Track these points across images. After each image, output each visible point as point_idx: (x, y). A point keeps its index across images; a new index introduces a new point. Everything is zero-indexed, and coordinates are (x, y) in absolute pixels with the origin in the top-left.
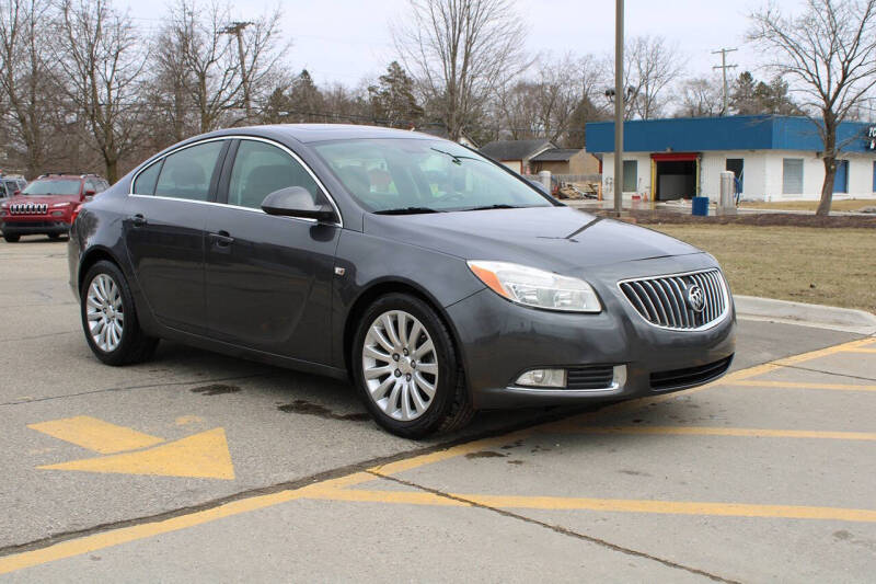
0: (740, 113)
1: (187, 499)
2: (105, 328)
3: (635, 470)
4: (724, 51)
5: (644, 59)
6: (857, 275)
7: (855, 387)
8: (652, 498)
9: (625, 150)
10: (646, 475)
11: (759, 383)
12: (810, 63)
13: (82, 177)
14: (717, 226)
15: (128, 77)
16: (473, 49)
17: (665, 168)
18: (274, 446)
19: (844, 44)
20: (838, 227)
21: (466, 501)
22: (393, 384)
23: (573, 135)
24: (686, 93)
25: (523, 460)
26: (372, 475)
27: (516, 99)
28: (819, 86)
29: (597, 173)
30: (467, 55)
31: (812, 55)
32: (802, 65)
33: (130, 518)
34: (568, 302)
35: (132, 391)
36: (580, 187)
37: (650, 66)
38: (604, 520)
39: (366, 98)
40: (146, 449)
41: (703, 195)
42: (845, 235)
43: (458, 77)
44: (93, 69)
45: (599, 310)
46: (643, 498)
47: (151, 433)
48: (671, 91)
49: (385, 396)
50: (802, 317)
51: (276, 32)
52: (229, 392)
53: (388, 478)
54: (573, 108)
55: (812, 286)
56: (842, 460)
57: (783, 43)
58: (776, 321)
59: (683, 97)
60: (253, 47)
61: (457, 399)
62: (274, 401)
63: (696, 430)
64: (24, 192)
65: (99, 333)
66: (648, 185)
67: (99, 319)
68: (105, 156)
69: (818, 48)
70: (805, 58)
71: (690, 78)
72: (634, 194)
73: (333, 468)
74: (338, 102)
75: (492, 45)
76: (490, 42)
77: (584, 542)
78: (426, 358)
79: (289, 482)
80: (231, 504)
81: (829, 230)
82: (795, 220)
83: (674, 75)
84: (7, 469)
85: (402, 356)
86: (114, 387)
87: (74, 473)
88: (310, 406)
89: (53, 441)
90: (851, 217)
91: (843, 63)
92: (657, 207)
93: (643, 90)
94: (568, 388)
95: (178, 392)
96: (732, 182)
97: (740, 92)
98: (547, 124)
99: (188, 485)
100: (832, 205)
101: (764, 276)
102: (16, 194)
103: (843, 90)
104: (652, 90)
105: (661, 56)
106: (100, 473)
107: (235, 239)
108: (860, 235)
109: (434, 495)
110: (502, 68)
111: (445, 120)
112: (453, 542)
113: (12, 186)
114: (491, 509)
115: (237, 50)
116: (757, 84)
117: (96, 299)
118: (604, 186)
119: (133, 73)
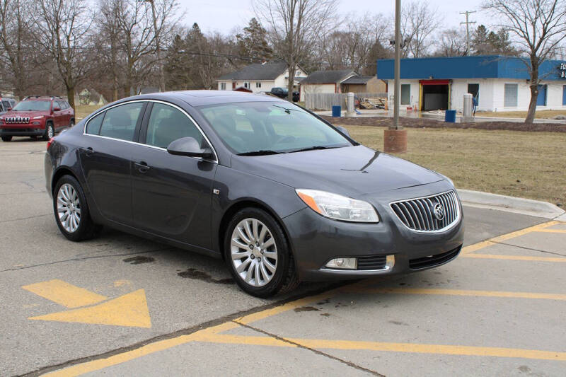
0: (478, 52)
1: (122, 342)
2: (68, 217)
3: (400, 321)
4: (467, 12)
5: (415, 17)
6: (548, 171)
7: (539, 259)
8: (409, 342)
9: (401, 78)
10: (406, 324)
11: (479, 256)
12: (522, 25)
13: (51, 99)
14: (461, 129)
15: (81, 32)
16: (305, 12)
17: (428, 89)
18: (176, 303)
19: (544, 12)
20: (538, 131)
21: (294, 343)
22: (250, 263)
23: (369, 67)
24: (443, 39)
25: (329, 313)
26: (236, 324)
27: (332, 42)
28: (528, 40)
29: (384, 92)
30: (300, 17)
31: (523, 19)
32: (517, 26)
33: (88, 356)
34: (358, 215)
35: (88, 260)
36: (373, 102)
37: (420, 21)
38: (379, 357)
39: (235, 41)
40: (96, 305)
41: (453, 109)
42: (543, 137)
43: (295, 31)
44: (58, 28)
45: (377, 221)
46: (403, 342)
47: (99, 293)
48: (432, 37)
49: (245, 270)
50: (510, 205)
51: (176, 5)
52: (147, 262)
53: (246, 326)
54: (369, 48)
55: (518, 181)
56: (528, 314)
57: (505, 10)
58: (494, 208)
59: (441, 42)
60: (162, 14)
61: (290, 275)
62: (176, 269)
63: (438, 292)
64: (14, 109)
65: (65, 220)
66: (418, 100)
67: (65, 212)
68: (66, 84)
69: (527, 14)
70: (519, 21)
71: (445, 29)
72: (408, 106)
73: (212, 319)
74: (217, 44)
75: (317, 10)
76: (315, 8)
77: (366, 373)
78: (270, 249)
79: (185, 329)
80: (149, 345)
81: (533, 133)
82: (512, 126)
83: (435, 27)
84: (10, 320)
85: (255, 246)
86: (76, 258)
87: (52, 322)
88: (198, 272)
89: (38, 298)
90: (547, 124)
91: (544, 25)
92: (423, 116)
93: (415, 37)
94: (358, 269)
95: (116, 261)
96: (471, 100)
97: (477, 38)
98: (352, 59)
99: (122, 332)
100: (536, 113)
101: (488, 172)
102: (9, 110)
103: (543, 42)
104: (420, 37)
105: (427, 16)
106: (68, 323)
107: (151, 167)
108: (553, 136)
109: (274, 339)
110: (323, 26)
111: (286, 58)
112: (285, 373)
113: (6, 104)
114: (309, 349)
115: (151, 16)
116: (489, 33)
117: (63, 199)
118: (389, 101)
119: (84, 30)
